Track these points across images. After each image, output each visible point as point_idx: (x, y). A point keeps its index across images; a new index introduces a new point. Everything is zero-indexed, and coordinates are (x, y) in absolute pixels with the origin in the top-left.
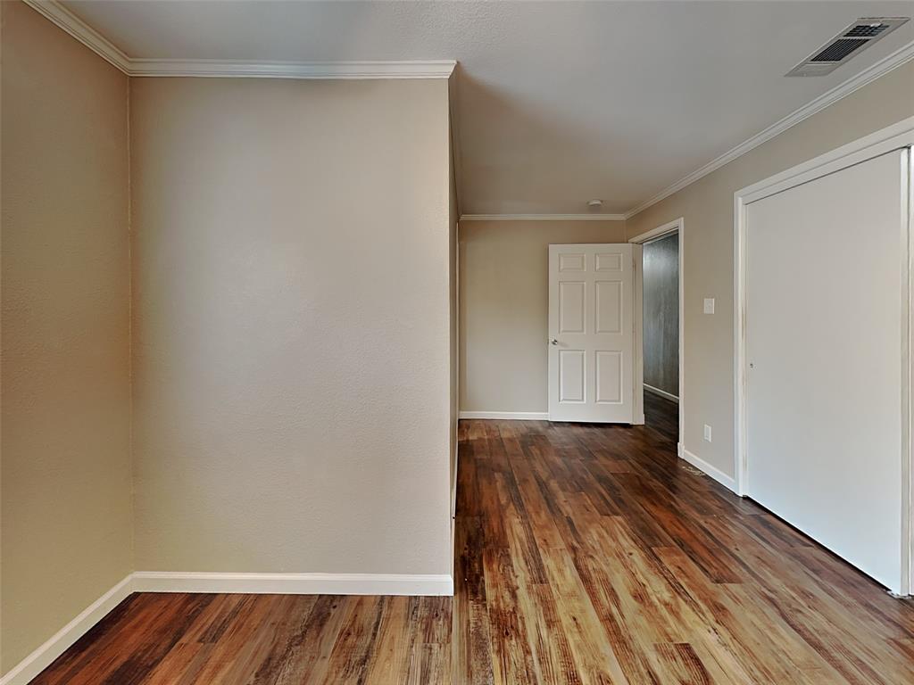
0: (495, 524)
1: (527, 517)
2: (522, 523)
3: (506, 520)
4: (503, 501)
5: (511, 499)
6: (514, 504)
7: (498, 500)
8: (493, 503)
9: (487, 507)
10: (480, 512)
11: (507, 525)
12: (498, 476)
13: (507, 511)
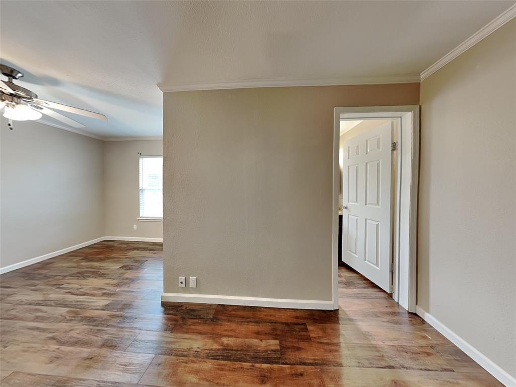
0: (200, 328)
1: (195, 357)
2: (189, 350)
3: (199, 337)
4: (225, 340)
5: (226, 348)
6: (219, 350)
7: (229, 336)
8: (225, 330)
9: (221, 325)
10: (218, 319)
11: (194, 337)
12: (273, 344)
13: (211, 340)
